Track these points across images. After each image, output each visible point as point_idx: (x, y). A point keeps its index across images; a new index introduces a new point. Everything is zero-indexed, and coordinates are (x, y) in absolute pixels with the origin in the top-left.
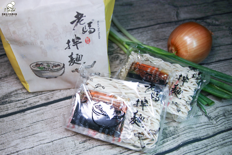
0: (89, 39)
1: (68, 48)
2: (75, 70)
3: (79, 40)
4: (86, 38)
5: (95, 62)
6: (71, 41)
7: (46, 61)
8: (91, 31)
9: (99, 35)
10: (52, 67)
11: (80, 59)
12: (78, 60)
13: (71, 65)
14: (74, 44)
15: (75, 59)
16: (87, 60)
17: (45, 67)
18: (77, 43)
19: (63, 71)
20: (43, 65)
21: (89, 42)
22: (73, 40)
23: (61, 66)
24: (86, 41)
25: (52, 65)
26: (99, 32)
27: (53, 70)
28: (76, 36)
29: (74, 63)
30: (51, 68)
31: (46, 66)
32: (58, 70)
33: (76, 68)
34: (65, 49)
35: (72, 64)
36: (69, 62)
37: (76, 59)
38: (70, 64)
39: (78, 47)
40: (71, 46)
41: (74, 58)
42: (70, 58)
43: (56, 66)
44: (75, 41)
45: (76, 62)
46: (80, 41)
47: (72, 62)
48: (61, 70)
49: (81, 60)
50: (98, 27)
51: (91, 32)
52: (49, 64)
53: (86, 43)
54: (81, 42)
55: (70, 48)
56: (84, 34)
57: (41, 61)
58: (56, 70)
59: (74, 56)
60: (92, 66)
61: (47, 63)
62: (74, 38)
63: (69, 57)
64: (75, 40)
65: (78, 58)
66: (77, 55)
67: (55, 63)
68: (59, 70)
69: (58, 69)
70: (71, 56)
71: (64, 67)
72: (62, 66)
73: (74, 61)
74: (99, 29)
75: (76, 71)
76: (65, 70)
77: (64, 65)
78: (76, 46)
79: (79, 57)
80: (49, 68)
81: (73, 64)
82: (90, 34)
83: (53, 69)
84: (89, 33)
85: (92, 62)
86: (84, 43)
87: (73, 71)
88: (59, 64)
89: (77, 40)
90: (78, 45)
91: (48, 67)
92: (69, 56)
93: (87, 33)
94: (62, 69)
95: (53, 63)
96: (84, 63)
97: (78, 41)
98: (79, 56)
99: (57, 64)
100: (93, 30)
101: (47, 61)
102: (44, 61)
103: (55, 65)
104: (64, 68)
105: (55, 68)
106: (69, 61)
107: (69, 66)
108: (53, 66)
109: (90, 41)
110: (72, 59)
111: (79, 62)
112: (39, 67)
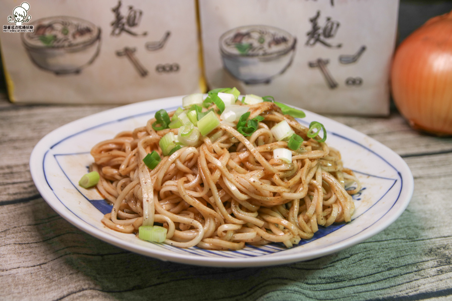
2: (316, 63)
5: (363, 49)
10: (269, 43)
11: (332, 33)
12: (327, 33)
13: (310, 45)
15: (320, 31)
16: (346, 40)
17: (252, 44)
19: (289, 60)
20: (250, 37)
23: (288, 44)
27: (268, 55)
29: (318, 40)
30: (266, 48)
33: (318, 58)
35: (312, 41)
36: (308, 34)
37: (324, 30)
41: (320, 28)
42: (312, 24)
43: (277, 41)
45: (322, 38)
47: (313, 37)
48: (286, 54)
49: (333, 36)
57: (249, 25)
59: (322, 23)
63: (311, 21)
65: (329, 29)
66: (329, 19)
68: (282, 53)
70: (314, 21)
71: (293, 47)
72: (290, 43)
73: (319, 35)
75: (319, 66)
77: (295, 41)
79: (332, 28)
80: (262, 48)
81: (314, 44)
85: (357, 49)
87: (311, 65)
88: (287, 36)
92: (311, 17)
94: (288, 52)
95: (272, 31)
96: (340, 46)
98: (330, 25)
99: (279, 37)
102: (255, 26)
104: (293, 51)
105: (275, 49)
106: (308, 31)
107: (307, 45)
110: (315, 28)
111: (328, 41)
112: (240, 42)
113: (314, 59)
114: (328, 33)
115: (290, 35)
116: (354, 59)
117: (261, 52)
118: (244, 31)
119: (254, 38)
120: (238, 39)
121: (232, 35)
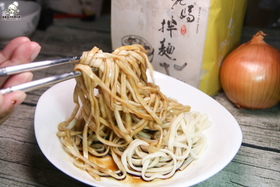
0: (186, 29)
1: (162, 30)
2: (163, 64)
3: (175, 25)
4: (183, 26)
5: (186, 64)
6: (166, 22)
8: (190, 19)
9: (197, 27)
11: (171, 52)
12: (169, 51)
14: (168, 28)
15: (165, 49)
16: (178, 57)
18: (172, 28)
21: (184, 33)
22: (169, 23)
24: (181, 30)
25: (143, 45)
26: (198, 23)
28: (173, 19)
29: (164, 53)
33: (165, 62)
34: (159, 30)
35: (162, 53)
36: (160, 49)
37: (167, 49)
39: (172, 35)
40: (165, 29)
42: (161, 44)
44: (170, 25)
45: (166, 53)
46: (175, 27)
47: (162, 51)
49: (171, 54)
50: (199, 17)
51: (189, 21)
52: (141, 42)
53: (181, 32)
54: (175, 29)
55: (163, 31)
56: (181, 20)
57: (135, 35)
59: (166, 45)
60: (181, 69)
61: (140, 40)
62: (170, 20)
64: (171, 23)
65: (169, 49)
66: (169, 44)
70: (162, 42)
72: (151, 51)
73: (165, 51)
74: (199, 19)
75: (165, 66)
76: (153, 59)
77: (153, 51)
78: (169, 31)
79: (171, 49)
81: (162, 55)
82: (188, 23)
84: (187, 21)
85: (183, 63)
86: (179, 31)
87: (161, 65)
89: (173, 24)
90: (173, 31)
93: (185, 19)
94: (151, 55)
95: (145, 42)
96: (175, 60)
97: (173, 26)
98: (170, 47)
99: (147, 46)
100: (191, 18)
102: (138, 36)
104: (153, 55)
106: (160, 47)
107: (159, 54)
109: (186, 31)
110: (163, 47)
113: (162, 62)
115: (151, 47)
118: (133, 37)
119: (137, 42)
120: (130, 41)
121: (127, 38)
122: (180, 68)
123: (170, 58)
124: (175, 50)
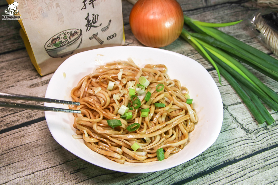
1: (84, 7)
2: (92, 37)
5: (110, 21)
7: (62, 32)
10: (69, 37)
11: (96, 21)
13: (88, 30)
15: (91, 22)
16: (102, 21)
17: (62, 41)
18: (93, 0)
19: (80, 40)
20: (60, 38)
23: (78, 34)
25: (69, 35)
27: (70, 43)
29: (91, 26)
30: (69, 40)
31: (63, 38)
32: (76, 41)
33: (93, 34)
36: (86, 26)
37: (93, 20)
38: (87, 28)
39: (94, 6)
40: (87, 5)
41: (91, 20)
42: (86, 21)
43: (73, 35)
45: (92, 25)
47: (89, 26)
48: (78, 39)
49: (97, 22)
52: (66, 34)
55: (86, 8)
57: (58, 33)
58: (73, 41)
59: (91, 18)
61: (64, 34)
63: (86, 19)
65: (94, 19)
66: (93, 15)
67: (72, 30)
68: (77, 39)
69: (75, 39)
70: (87, 18)
71: (81, 34)
75: (94, 38)
76: (83, 39)
77: (81, 31)
79: (95, 18)
80: (66, 41)
81: (90, 29)
83: (70, 41)
85: (108, 22)
87: (90, 39)
88: (77, 30)
90: (94, 2)
91: (65, 39)
92: (85, 17)
94: (79, 37)
96: (101, 25)
98: (95, 17)
99: (74, 32)
101: (64, 31)
102: (61, 32)
103: (72, 33)
104: (81, 36)
105: (72, 38)
106: (86, 24)
107: (87, 31)
108: (71, 35)
110: (89, 21)
111: (95, 25)
112: (55, 43)
114: (95, 21)
116: (108, 27)
117: (67, 43)
118: (56, 37)
121: (50, 41)
122: (107, 28)
123: (96, 27)
124: (99, 17)
